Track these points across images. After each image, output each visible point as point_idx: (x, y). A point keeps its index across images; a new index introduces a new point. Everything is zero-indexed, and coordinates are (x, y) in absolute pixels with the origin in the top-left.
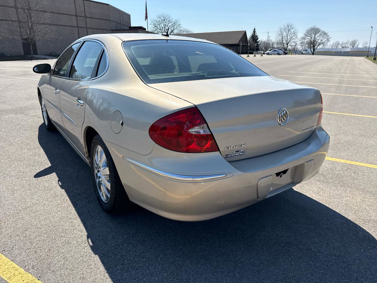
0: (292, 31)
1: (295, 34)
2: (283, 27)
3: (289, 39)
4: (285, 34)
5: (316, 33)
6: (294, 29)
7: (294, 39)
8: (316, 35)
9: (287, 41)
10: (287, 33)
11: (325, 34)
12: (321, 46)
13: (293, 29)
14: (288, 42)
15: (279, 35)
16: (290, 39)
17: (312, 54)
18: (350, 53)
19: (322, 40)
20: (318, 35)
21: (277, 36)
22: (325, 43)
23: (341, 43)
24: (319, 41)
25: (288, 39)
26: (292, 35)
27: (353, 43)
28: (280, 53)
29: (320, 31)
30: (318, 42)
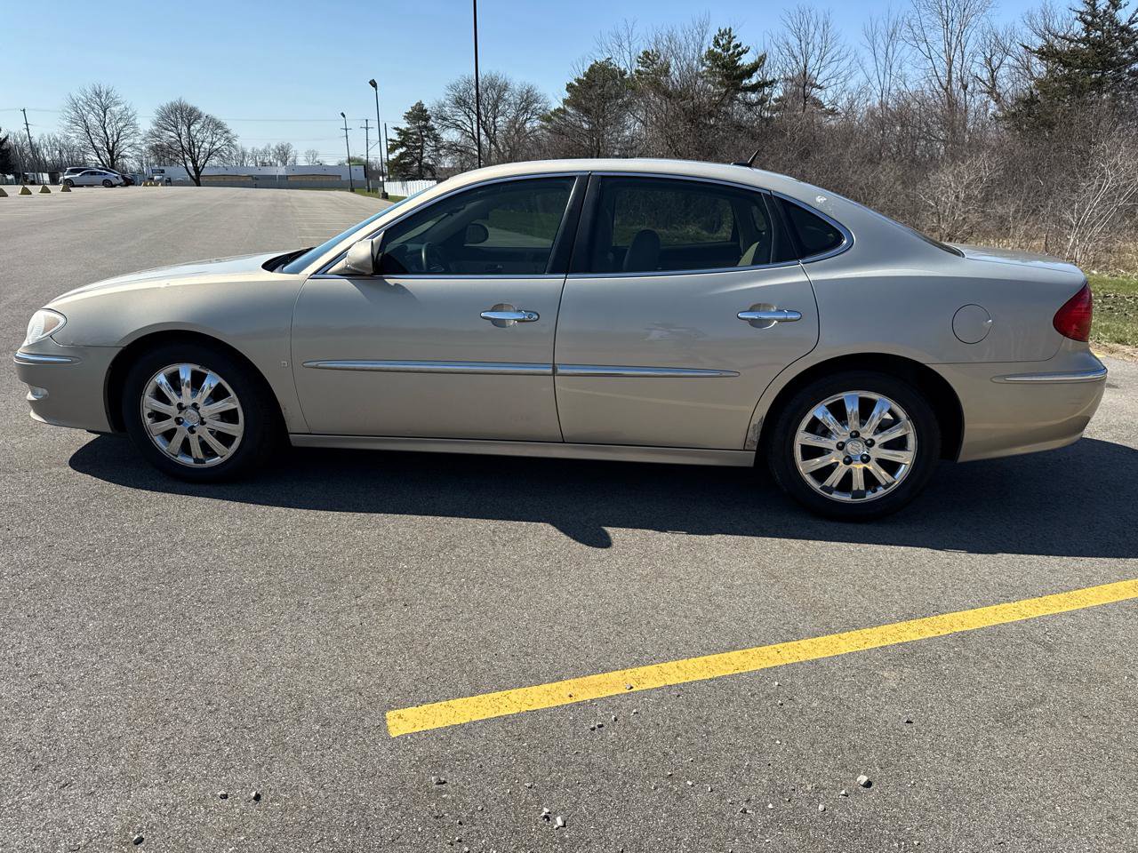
0: (115, 109)
1: (128, 120)
2: (83, 97)
3: (113, 136)
4: (93, 120)
5: (189, 121)
6: (123, 106)
7: (127, 136)
8: (192, 128)
9: (108, 143)
10: (98, 115)
11: (218, 125)
12: (214, 161)
13: (117, 104)
14: (111, 144)
15: (72, 122)
16: (115, 137)
17: (194, 183)
18: (290, 179)
19: (213, 144)
20: (198, 126)
21: (66, 123)
22: (223, 150)
23: (249, 151)
24: (206, 145)
25: (110, 136)
26: (121, 124)
27: (283, 153)
28: (115, 181)
29: (200, 116)
30: (202, 149)
